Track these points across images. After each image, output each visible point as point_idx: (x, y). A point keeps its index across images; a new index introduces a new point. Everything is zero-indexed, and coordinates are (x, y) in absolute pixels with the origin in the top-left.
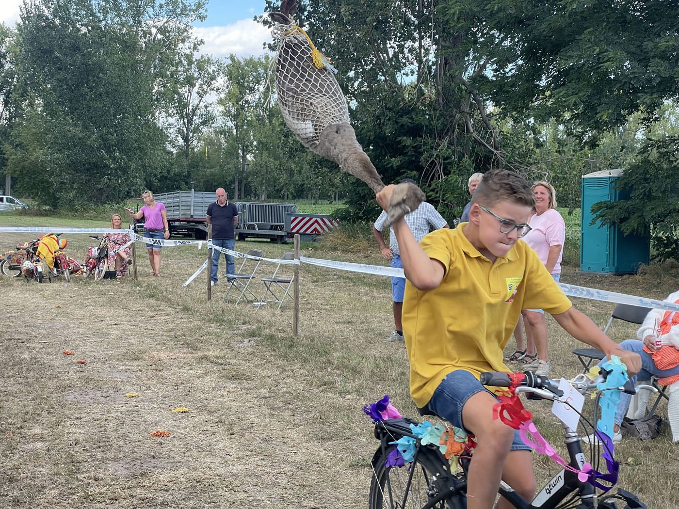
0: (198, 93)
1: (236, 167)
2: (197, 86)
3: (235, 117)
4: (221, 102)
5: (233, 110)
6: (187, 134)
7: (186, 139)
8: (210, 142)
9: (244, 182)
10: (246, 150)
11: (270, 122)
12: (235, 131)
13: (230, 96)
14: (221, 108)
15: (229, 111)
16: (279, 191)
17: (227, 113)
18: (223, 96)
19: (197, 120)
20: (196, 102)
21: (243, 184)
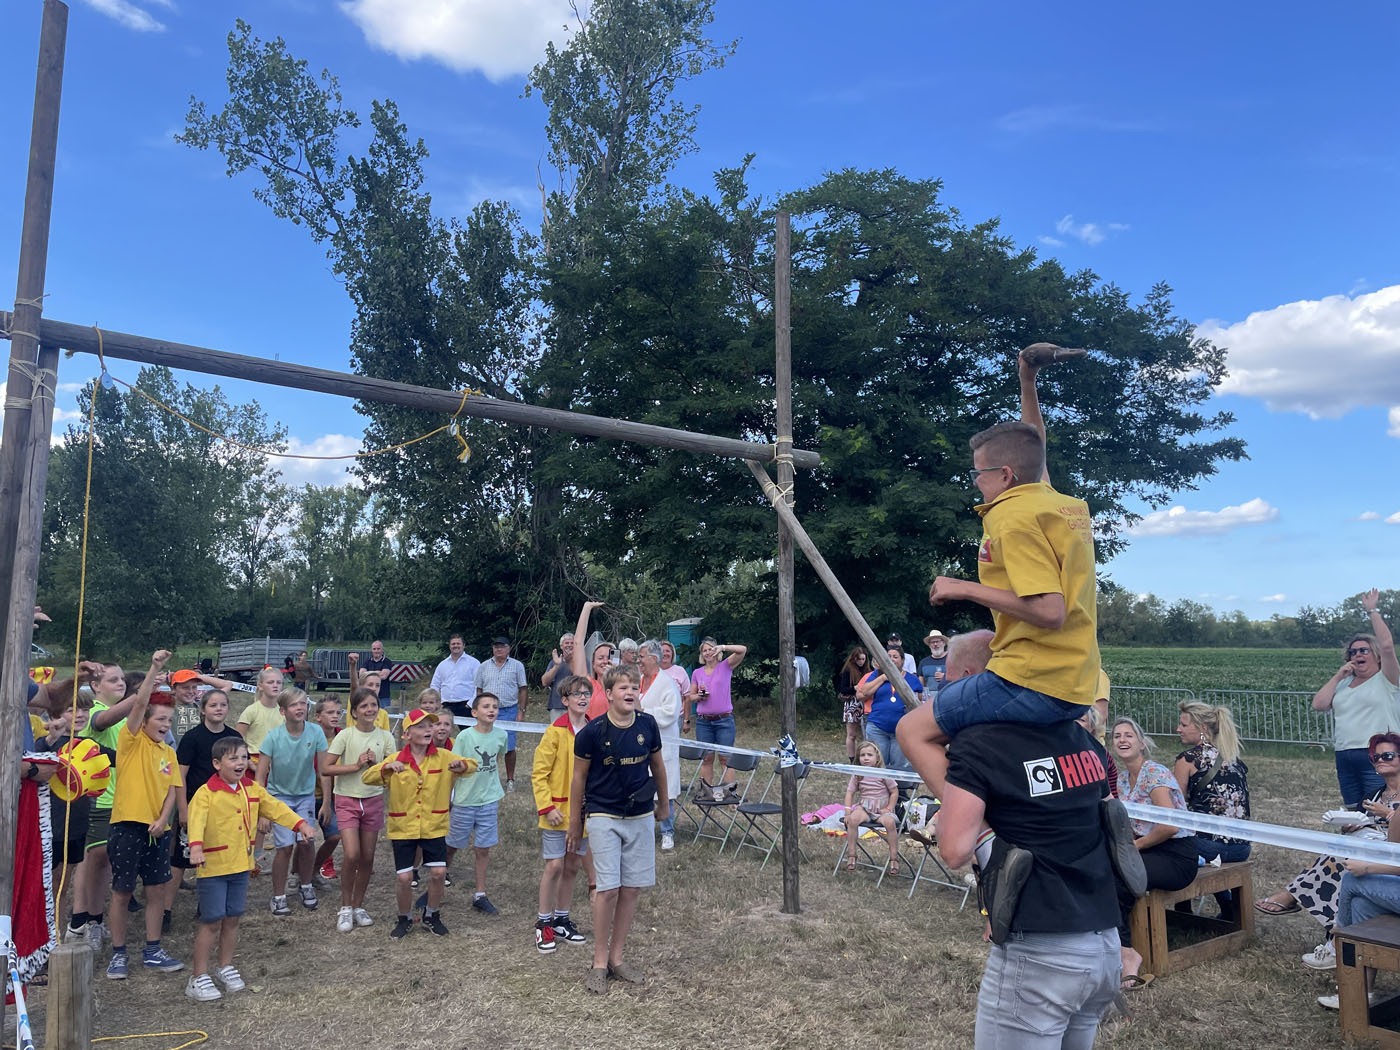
0: (268, 524)
1: (309, 606)
2: (267, 516)
3: (310, 551)
4: (293, 534)
5: (307, 543)
6: (252, 569)
7: (250, 575)
8: (277, 577)
9: (318, 622)
10: (320, 586)
11: (351, 557)
12: (308, 566)
13: (304, 527)
14: (294, 541)
15: (303, 544)
16: (357, 632)
17: (300, 547)
18: (296, 527)
19: (264, 553)
20: (264, 535)
21: (316, 624)
